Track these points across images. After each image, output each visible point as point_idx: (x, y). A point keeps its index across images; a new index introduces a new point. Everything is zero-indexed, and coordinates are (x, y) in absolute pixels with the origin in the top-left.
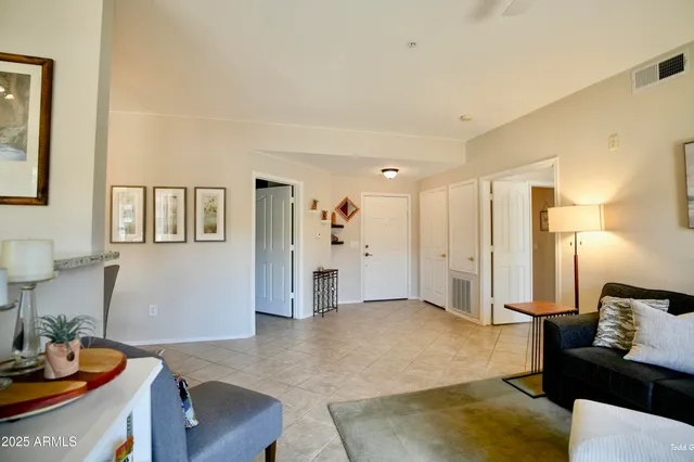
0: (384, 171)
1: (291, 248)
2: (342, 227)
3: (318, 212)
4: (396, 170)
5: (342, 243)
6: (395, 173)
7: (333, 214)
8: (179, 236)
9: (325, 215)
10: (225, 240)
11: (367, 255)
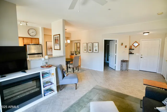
0: (144, 33)
1: (115, 54)
2: (134, 49)
3: (124, 46)
4: (149, 33)
5: (133, 54)
6: (148, 33)
7: (131, 46)
8: (91, 51)
9: (126, 47)
10: (98, 52)
11: (141, 57)
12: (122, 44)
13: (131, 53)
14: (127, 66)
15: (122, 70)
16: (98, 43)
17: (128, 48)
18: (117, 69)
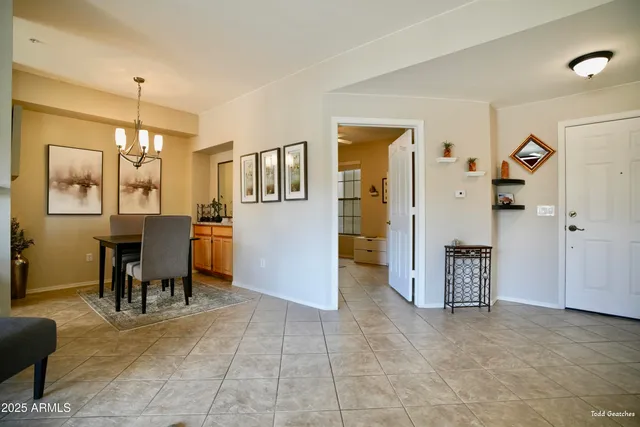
0: (572, 64)
1: (412, 211)
2: (521, 182)
3: (458, 160)
4: (608, 54)
5: (521, 208)
6: (603, 61)
7: (505, 164)
8: (275, 197)
9: (472, 164)
10: (306, 198)
11: (573, 228)
12: (447, 150)
13: (504, 206)
14: (486, 281)
15: (451, 305)
16: (305, 144)
17: (485, 172)
18: (420, 302)
